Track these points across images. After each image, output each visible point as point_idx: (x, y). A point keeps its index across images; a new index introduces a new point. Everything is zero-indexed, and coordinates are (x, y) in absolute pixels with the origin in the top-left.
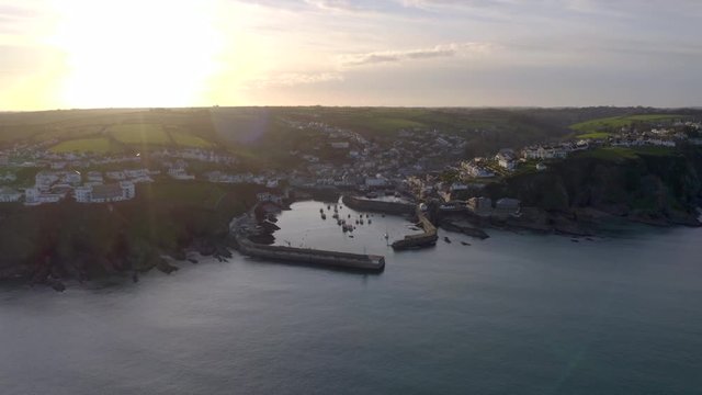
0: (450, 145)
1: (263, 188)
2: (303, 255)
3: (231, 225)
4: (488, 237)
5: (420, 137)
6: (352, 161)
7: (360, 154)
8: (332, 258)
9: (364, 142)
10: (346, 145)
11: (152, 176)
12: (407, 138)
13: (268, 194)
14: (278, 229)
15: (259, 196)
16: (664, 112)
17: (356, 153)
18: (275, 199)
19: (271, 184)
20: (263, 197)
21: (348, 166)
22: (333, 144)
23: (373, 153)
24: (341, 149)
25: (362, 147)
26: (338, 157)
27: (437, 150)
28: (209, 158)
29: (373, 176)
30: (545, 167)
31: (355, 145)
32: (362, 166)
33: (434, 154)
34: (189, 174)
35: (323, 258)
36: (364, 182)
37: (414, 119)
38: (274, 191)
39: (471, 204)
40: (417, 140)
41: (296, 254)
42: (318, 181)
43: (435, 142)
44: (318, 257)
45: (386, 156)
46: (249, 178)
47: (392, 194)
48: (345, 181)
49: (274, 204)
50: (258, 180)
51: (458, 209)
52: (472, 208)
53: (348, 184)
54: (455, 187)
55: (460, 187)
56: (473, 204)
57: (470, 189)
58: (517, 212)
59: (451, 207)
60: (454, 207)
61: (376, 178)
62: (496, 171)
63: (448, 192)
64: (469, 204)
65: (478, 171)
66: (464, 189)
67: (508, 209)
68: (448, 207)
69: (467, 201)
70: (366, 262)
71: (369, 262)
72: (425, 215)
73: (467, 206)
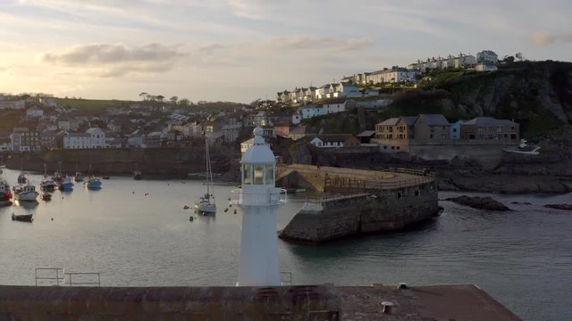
12: (122, 116)
17: (40, 112)
24: (11, 110)
30: (496, 68)
39: (389, 134)
43: (168, 119)
51: (355, 151)
52: (395, 143)
53: (22, 149)
54: (310, 113)
55: (324, 111)
56: (396, 133)
57: (355, 111)
58: (523, 145)
59: (335, 144)
60: (342, 145)
61: (89, 135)
62: (378, 88)
63: (293, 127)
64: (379, 137)
65: (340, 88)
66: (339, 113)
67: (499, 136)
68: (329, 145)
69: (368, 133)
72: (287, 160)
73: (376, 143)
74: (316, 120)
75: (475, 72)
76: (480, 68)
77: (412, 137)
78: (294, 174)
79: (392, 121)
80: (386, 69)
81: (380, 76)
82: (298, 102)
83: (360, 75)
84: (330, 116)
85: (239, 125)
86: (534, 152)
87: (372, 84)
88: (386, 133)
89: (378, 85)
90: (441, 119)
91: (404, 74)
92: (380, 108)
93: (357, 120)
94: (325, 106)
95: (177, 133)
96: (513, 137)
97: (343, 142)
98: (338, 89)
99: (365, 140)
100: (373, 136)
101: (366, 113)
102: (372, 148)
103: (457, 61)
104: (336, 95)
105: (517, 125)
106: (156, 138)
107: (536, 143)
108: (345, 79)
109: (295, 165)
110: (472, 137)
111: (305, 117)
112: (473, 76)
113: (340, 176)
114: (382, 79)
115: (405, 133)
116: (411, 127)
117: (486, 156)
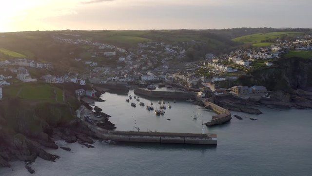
0: (176, 52)
1: (78, 86)
2: (154, 138)
3: (79, 116)
4: (261, 113)
6: (123, 64)
7: (125, 59)
8: (179, 138)
9: (124, 51)
10: (114, 53)
11: (7, 81)
12: (145, 48)
13: (83, 90)
14: (109, 116)
15: (77, 92)
16: (278, 30)
17: (124, 59)
18: (89, 93)
19: (83, 83)
20: (80, 92)
21: (121, 67)
22: (105, 53)
23: (134, 59)
24: (112, 56)
25: (124, 55)
26: (112, 62)
27: (169, 55)
28: (36, 65)
29: (146, 74)
30: (272, 64)
31: (119, 54)
32: (131, 68)
33: (167, 58)
34: (32, 78)
35: (171, 138)
36: (140, 79)
37: (142, 36)
38: (86, 88)
39: (234, 91)
40: (153, 49)
41: (148, 137)
42: (109, 79)
43: (165, 51)
44: (166, 138)
45: (142, 61)
46: (67, 78)
47: (163, 86)
48: (127, 78)
49: (89, 97)
50: (74, 80)
51: (226, 95)
52: (236, 93)
53: (129, 80)
54: (216, 79)
55: (220, 79)
56: (236, 90)
57: (228, 80)
58: (267, 95)
60: (222, 94)
61: (149, 76)
63: (212, 83)
66: (224, 81)
67: (261, 93)
69: (229, 89)
70: (207, 139)
71: (210, 139)
72: (209, 100)
73: (231, 92)
74: (218, 82)
75: (265, 66)
76: (267, 64)
77: (239, 92)
78: (210, 106)
79: (235, 87)
82: (214, 71)
84: (222, 81)
86: (268, 97)
89: (238, 66)
90: (247, 88)
91: (246, 63)
92: (235, 80)
93: (228, 84)
94: (220, 77)
95: (178, 78)
96: (265, 92)
97: (223, 92)
98: (226, 68)
99: (229, 91)
100: (231, 90)
101: (231, 81)
102: (230, 94)
104: (224, 71)
105: (266, 89)
106: (171, 78)
107: (270, 94)
109: (210, 103)
110: (254, 93)
111: (215, 81)
114: (240, 63)
116: (239, 90)
117: (257, 98)
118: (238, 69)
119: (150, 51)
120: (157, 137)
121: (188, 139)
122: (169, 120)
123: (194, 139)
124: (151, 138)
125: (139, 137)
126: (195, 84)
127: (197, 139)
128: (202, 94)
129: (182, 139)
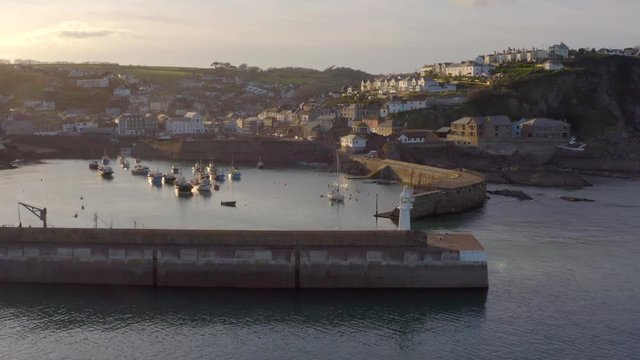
0: (271, 94)
2: (119, 255)
5: (218, 87)
6: (123, 104)
8: (263, 257)
10: (104, 82)
17: (128, 92)
22: (79, 82)
24: (97, 89)
29: (180, 117)
30: (562, 66)
35: (214, 258)
36: (162, 128)
39: (463, 131)
41: (84, 255)
42: (66, 127)
43: (244, 92)
44: (189, 257)
48: (122, 127)
51: (434, 145)
52: (467, 139)
53: (128, 133)
54: (396, 108)
55: (408, 107)
56: (468, 130)
57: (435, 107)
58: (572, 142)
59: (418, 140)
60: (423, 140)
62: (456, 82)
63: (381, 120)
64: (453, 133)
65: (422, 82)
66: (421, 109)
67: (552, 135)
68: (413, 141)
69: (444, 129)
70: (429, 260)
71: (445, 260)
72: (381, 156)
73: (450, 138)
74: (401, 114)
75: (542, 70)
76: (547, 66)
77: (480, 134)
78: (388, 169)
79: (465, 120)
80: (463, 63)
81: (458, 69)
82: (384, 94)
83: (440, 65)
84: (413, 112)
85: (332, 116)
86: (580, 149)
87: (451, 77)
88: (460, 130)
89: (456, 78)
90: (505, 120)
91: (480, 68)
92: (457, 105)
93: (436, 116)
94: (409, 103)
96: (565, 135)
97: (424, 137)
98: (420, 83)
99: (444, 135)
100: (449, 132)
101: (444, 110)
102: (448, 142)
103: (529, 54)
104: (418, 89)
105: (567, 125)
106: (253, 123)
107: (583, 140)
108: (426, 66)
109: (387, 161)
110: (530, 135)
111: (392, 111)
112: (540, 75)
113: (423, 172)
114: (460, 72)
115: (475, 131)
116: (481, 127)
117: (541, 151)
118: (458, 86)
119: (208, 93)
120: (135, 256)
121: (315, 258)
122: (232, 204)
123: (356, 260)
124: (99, 258)
125: (33, 253)
126: (329, 126)
127: (374, 257)
128: (354, 141)
129: (282, 261)
